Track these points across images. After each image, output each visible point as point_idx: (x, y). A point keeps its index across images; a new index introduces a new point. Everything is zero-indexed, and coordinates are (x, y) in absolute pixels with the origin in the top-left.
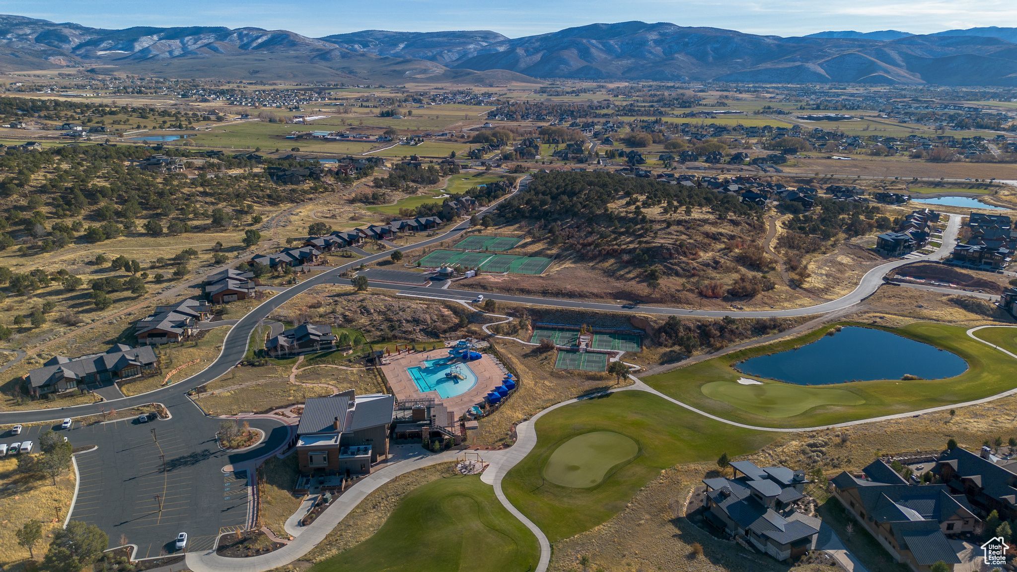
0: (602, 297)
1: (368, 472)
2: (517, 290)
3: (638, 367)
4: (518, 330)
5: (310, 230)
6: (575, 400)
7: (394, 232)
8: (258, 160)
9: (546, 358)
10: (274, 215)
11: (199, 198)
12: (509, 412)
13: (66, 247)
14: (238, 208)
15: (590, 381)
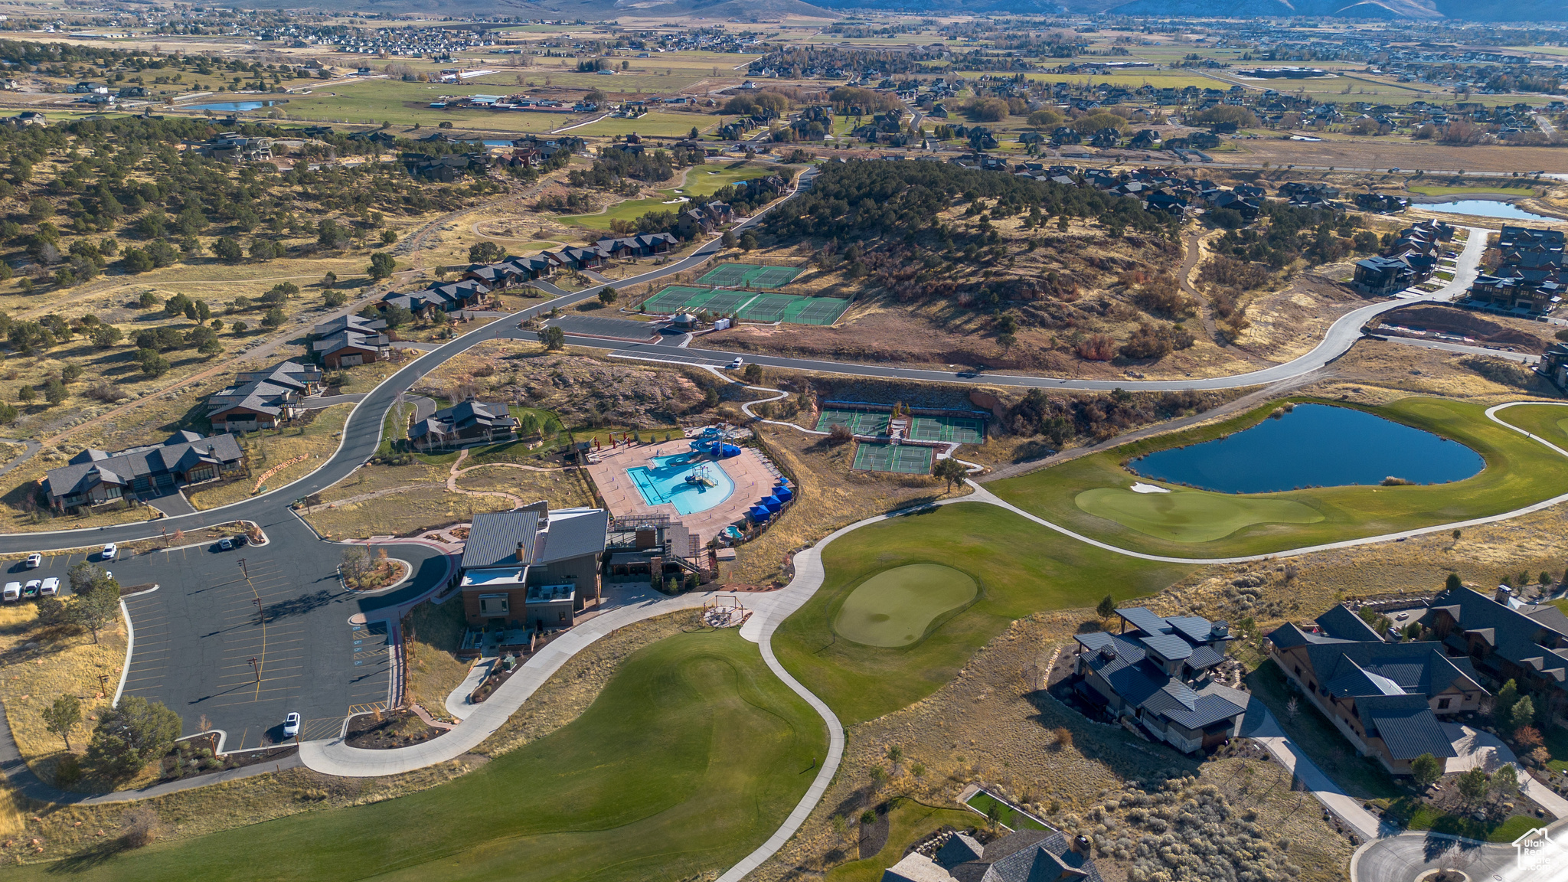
0: (926, 361)
1: (570, 624)
2: (795, 349)
3: (979, 468)
4: (796, 412)
5: (472, 253)
6: (883, 517)
7: (602, 258)
8: (388, 142)
9: (839, 454)
10: (415, 230)
11: (297, 203)
12: (783, 536)
13: (93, 281)
14: (359, 219)
15: (906, 489)
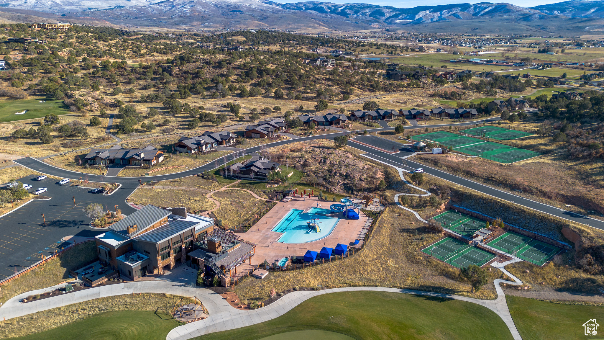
2: (464, 171)
3: (519, 282)
4: (427, 206)
5: (365, 105)
6: (398, 291)
7: (425, 115)
9: (422, 239)
12: (309, 275)
